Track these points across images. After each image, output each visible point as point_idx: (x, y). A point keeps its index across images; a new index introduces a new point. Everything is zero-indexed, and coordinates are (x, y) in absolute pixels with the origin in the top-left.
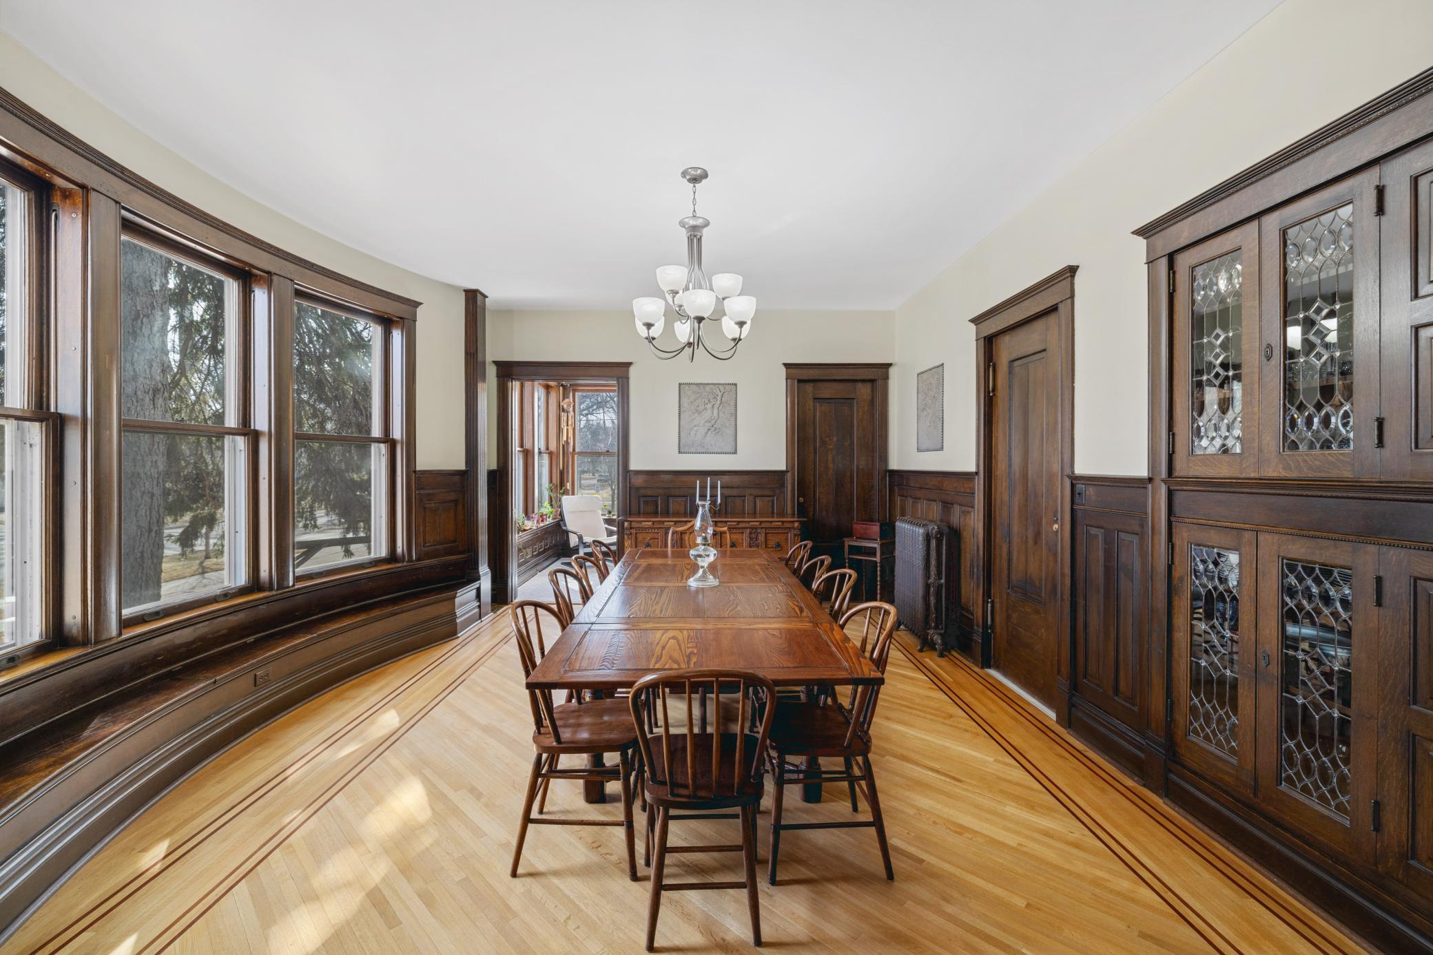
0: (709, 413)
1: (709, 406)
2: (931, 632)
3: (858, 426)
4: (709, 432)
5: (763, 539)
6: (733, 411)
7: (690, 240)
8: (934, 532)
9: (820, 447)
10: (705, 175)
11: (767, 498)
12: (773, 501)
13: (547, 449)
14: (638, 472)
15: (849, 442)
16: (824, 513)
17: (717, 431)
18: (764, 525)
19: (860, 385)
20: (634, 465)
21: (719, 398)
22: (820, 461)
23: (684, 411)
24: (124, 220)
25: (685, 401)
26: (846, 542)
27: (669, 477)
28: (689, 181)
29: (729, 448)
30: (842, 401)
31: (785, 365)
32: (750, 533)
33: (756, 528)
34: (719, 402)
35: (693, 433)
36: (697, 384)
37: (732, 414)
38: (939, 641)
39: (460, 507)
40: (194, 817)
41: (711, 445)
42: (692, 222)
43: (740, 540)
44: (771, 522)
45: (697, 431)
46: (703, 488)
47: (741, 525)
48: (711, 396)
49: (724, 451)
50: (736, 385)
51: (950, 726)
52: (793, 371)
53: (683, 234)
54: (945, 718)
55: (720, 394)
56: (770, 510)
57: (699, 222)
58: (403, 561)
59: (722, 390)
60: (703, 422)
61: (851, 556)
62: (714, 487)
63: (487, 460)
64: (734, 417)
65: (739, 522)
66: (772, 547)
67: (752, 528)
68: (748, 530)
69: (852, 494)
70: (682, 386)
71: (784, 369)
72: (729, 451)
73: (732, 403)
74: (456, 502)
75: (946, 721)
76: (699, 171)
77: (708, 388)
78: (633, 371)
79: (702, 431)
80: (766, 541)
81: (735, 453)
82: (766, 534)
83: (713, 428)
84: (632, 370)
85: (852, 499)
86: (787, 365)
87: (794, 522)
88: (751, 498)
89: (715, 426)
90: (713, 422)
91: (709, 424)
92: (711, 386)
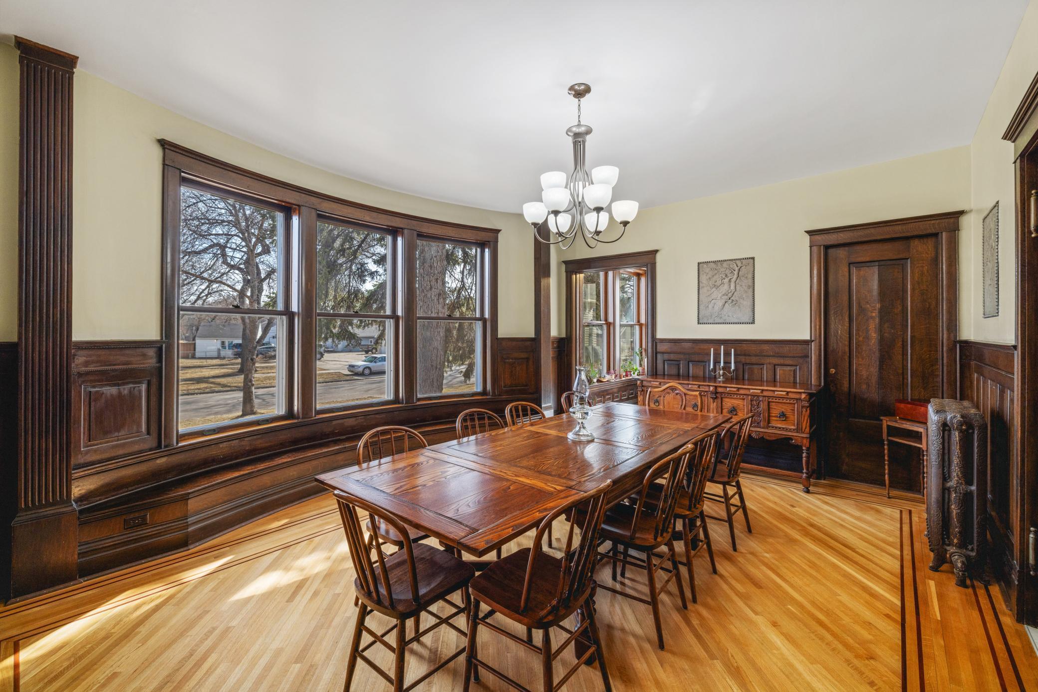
0: (726, 287)
1: (726, 280)
2: (951, 549)
3: (913, 289)
4: (727, 304)
5: (766, 407)
6: (750, 284)
7: (575, 143)
8: (955, 421)
9: (858, 315)
10: (588, 90)
11: (789, 368)
12: (795, 371)
13: (639, 321)
14: (663, 341)
15: (900, 308)
16: (864, 387)
17: (735, 303)
18: (765, 394)
19: (916, 243)
20: (659, 335)
21: (736, 273)
22: (858, 330)
23: (703, 287)
24: (318, 214)
25: (704, 278)
26: (884, 422)
27: (689, 345)
28: (575, 96)
29: (747, 318)
30: (889, 262)
31: (807, 232)
32: (751, 401)
33: (758, 396)
34: (735, 276)
35: (710, 306)
36: (714, 262)
37: (749, 287)
38: (959, 565)
39: (531, 362)
40: (309, 512)
41: (728, 316)
42: (575, 129)
43: (741, 406)
44: (774, 391)
45: (715, 304)
46: (717, 355)
47: (742, 392)
48: (728, 272)
49: (742, 321)
50: (753, 258)
51: (856, 669)
52: (818, 238)
53: (570, 140)
54: (857, 656)
55: (737, 269)
56: (792, 379)
57: (582, 129)
58: (489, 395)
59: (739, 265)
60: (720, 295)
61: (890, 438)
62: (728, 354)
63: (555, 330)
64: (751, 290)
65: (739, 389)
66: (776, 417)
67: (754, 396)
68: (750, 397)
69: (904, 367)
70: (701, 265)
71: (807, 238)
72: (747, 321)
73: (750, 276)
74: (528, 359)
75: (856, 662)
76: (582, 87)
77: (725, 265)
78: (659, 258)
79: (720, 303)
80: (769, 410)
81: (753, 322)
82: (769, 402)
83: (730, 299)
84: (658, 256)
85: (904, 374)
86: (810, 233)
87: (801, 393)
88: (771, 367)
89: (732, 298)
90: (730, 295)
91: (726, 297)
92: (728, 262)
